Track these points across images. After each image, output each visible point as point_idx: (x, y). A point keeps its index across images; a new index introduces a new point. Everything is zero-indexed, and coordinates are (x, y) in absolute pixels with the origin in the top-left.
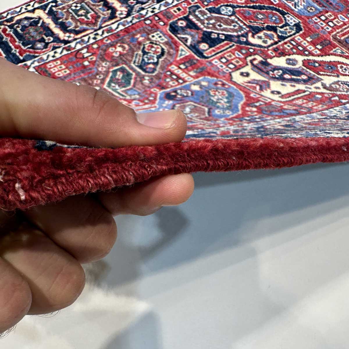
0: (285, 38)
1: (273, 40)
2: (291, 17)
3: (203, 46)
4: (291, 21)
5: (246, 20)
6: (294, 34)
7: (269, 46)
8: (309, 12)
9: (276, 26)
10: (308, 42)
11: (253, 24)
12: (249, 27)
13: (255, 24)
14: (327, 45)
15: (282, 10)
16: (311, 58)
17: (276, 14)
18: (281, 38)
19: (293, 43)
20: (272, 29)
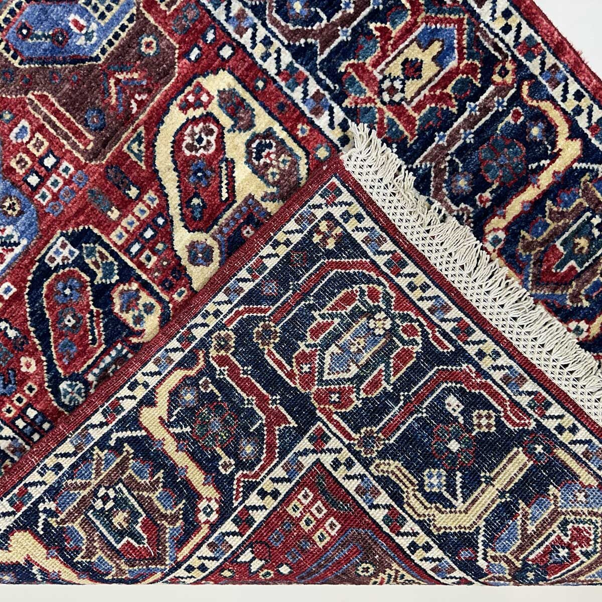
0: (123, 266)
1: (137, 291)
2: (51, 253)
4: (65, 253)
5: (93, 352)
6: (107, 247)
7: (160, 300)
8: (21, 213)
9: (92, 285)
10: (121, 217)
11: (100, 335)
12: (110, 343)
13: (99, 331)
14: (122, 173)
15: (34, 273)
16: (175, 211)
17: (50, 287)
18: (126, 275)
19: (135, 248)
20: (103, 294)
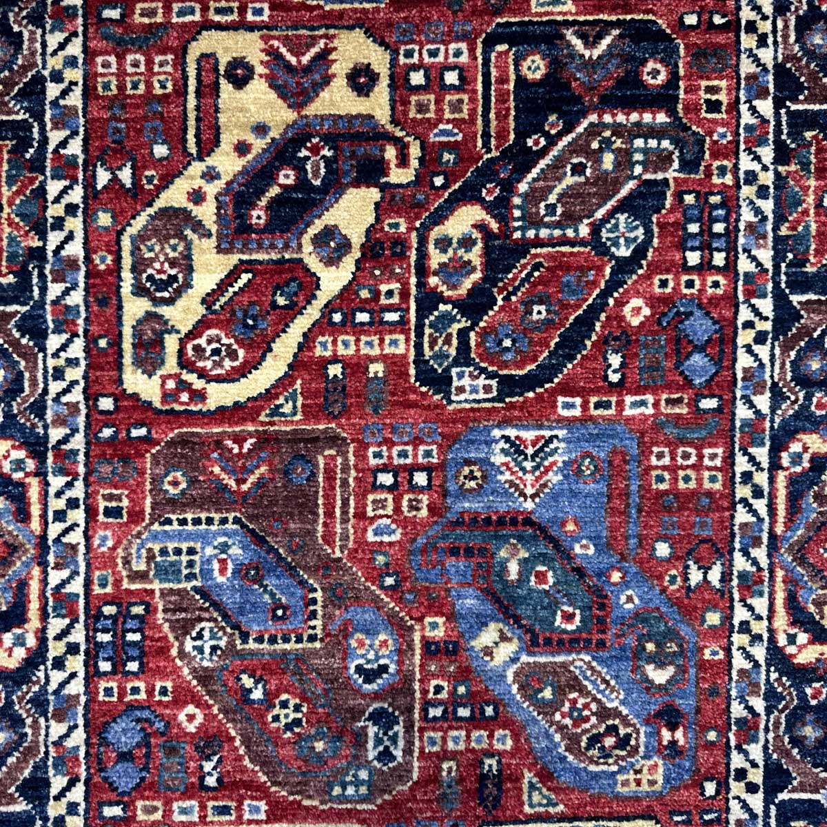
0: (422, 313)
1: (435, 273)
2: (481, 396)
3: (535, 67)
4: (466, 381)
5: (550, 257)
6: (419, 347)
7: (423, 241)
8: (468, 462)
9: (475, 324)
10: (373, 360)
11: (524, 267)
12: (523, 248)
13: (519, 272)
14: (326, 399)
15: (521, 395)
16: (313, 313)
17: (520, 365)
18: (429, 300)
19: (392, 317)
20: (475, 305)
